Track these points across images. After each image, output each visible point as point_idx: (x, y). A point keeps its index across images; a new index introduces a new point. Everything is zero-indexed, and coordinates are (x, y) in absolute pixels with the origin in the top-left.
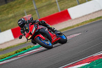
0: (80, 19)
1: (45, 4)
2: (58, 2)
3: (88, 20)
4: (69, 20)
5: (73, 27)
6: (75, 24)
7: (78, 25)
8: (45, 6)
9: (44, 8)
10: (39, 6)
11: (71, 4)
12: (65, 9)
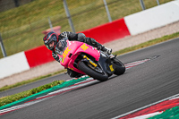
0: (146, 35)
1: (84, 8)
2: (108, 4)
3: (160, 36)
4: (126, 37)
5: (133, 48)
6: (137, 43)
7: (142, 45)
8: (84, 11)
9: (83, 15)
10: (75, 12)
11: (130, 8)
12: (120, 18)
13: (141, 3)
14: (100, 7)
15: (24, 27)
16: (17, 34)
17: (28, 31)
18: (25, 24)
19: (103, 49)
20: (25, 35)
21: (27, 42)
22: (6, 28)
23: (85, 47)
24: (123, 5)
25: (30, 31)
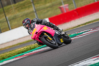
15: (48, 5)
16: (44, 8)
17: (50, 7)
18: (49, 3)
19: (57, 29)
20: (49, 9)
21: (50, 13)
22: (38, 5)
23: (45, 28)
25: (51, 7)
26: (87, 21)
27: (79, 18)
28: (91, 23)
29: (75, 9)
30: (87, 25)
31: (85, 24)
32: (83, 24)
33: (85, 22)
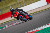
13: (20, 6)
14: (8, 7)
24: (15, 6)
26: (7, 21)
27: (3, 19)
28: (9, 22)
29: (1, 14)
30: (7, 22)
31: (6, 22)
32: (5, 22)
33: (6, 21)
